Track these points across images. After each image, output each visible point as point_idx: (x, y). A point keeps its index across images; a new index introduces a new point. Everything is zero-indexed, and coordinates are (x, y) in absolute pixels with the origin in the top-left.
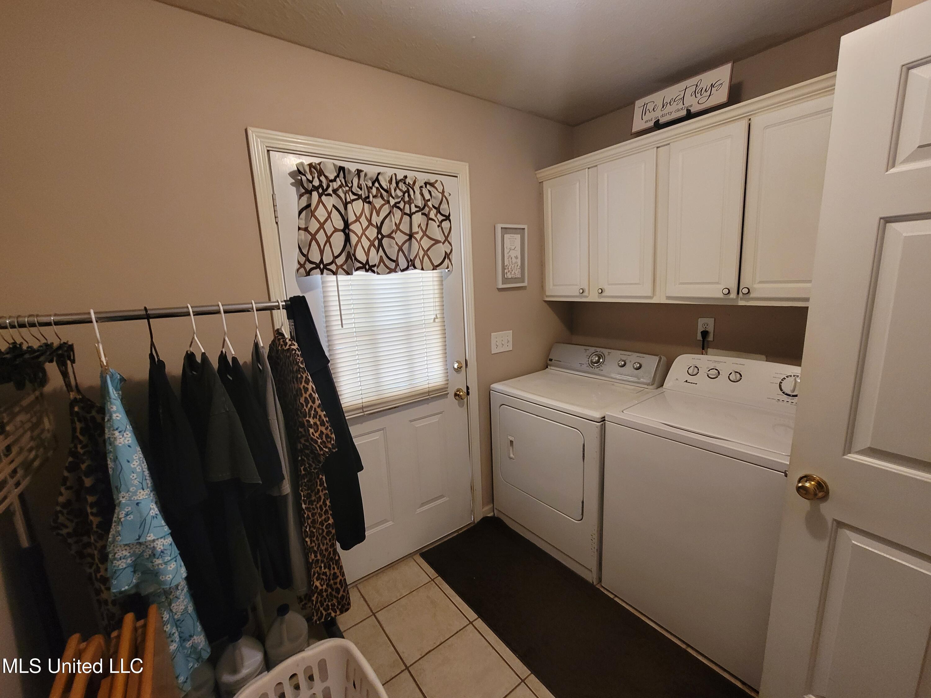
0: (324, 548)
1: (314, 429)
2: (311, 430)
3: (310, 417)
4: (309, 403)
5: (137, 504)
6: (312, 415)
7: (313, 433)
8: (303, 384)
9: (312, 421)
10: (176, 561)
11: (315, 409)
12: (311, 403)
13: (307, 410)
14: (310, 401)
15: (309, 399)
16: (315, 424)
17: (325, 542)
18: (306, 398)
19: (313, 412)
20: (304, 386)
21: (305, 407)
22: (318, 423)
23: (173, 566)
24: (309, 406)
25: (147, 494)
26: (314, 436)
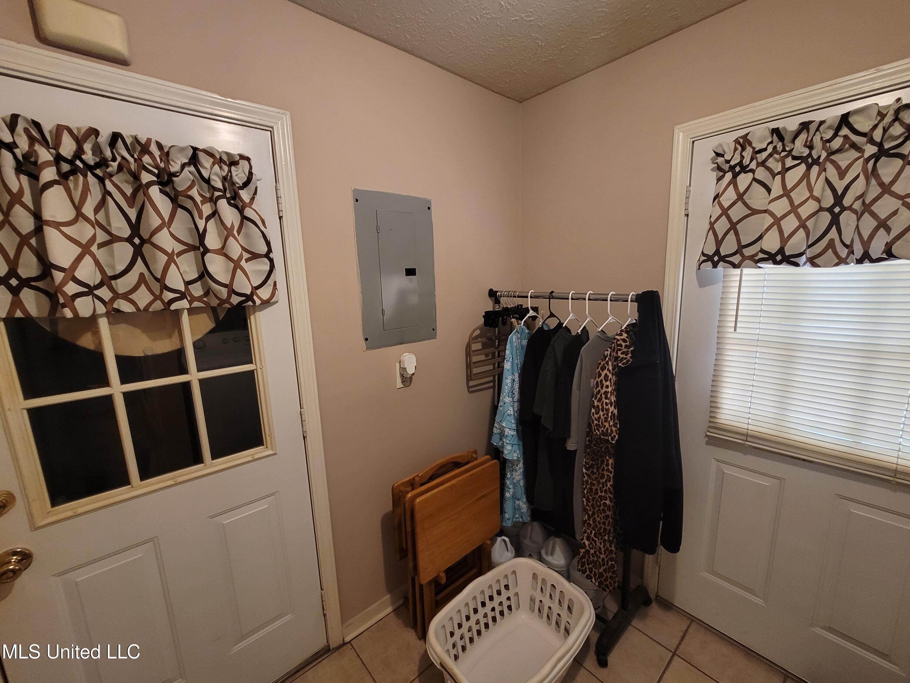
0: (598, 519)
1: (596, 411)
2: (593, 411)
3: (595, 399)
4: (598, 387)
5: (505, 403)
6: (598, 398)
7: (593, 413)
8: (599, 369)
9: (596, 403)
10: (512, 447)
11: (601, 394)
12: (599, 388)
13: (595, 392)
14: (600, 386)
15: (599, 384)
16: (598, 406)
17: (600, 516)
18: (597, 382)
19: (599, 396)
20: (599, 371)
21: (595, 389)
22: (600, 407)
23: (509, 448)
24: (597, 390)
25: (509, 401)
26: (593, 416)
